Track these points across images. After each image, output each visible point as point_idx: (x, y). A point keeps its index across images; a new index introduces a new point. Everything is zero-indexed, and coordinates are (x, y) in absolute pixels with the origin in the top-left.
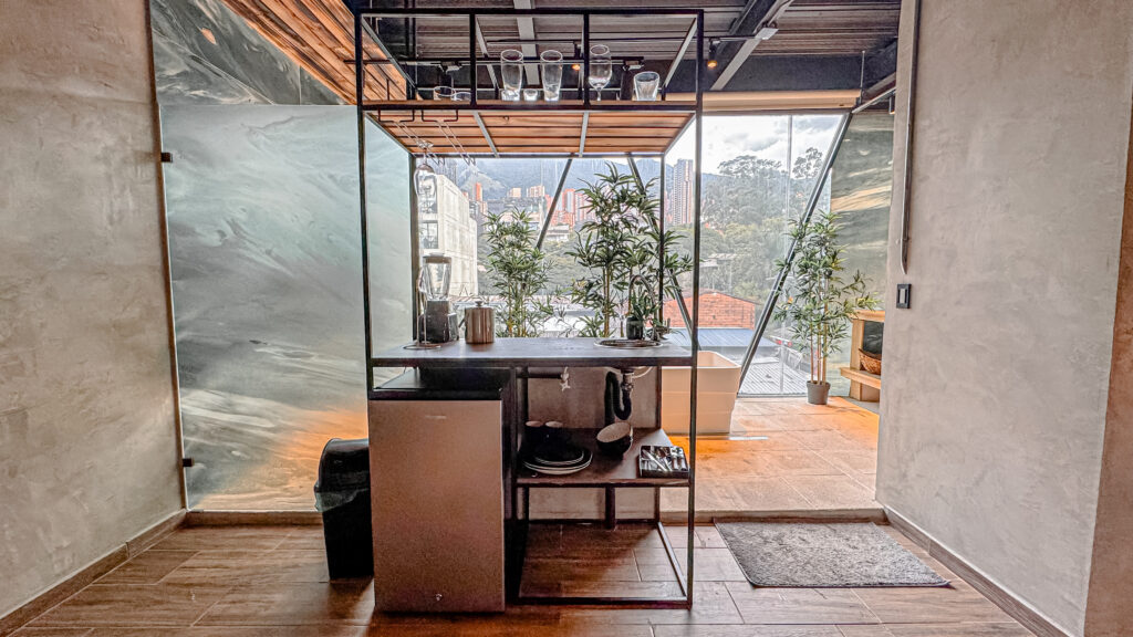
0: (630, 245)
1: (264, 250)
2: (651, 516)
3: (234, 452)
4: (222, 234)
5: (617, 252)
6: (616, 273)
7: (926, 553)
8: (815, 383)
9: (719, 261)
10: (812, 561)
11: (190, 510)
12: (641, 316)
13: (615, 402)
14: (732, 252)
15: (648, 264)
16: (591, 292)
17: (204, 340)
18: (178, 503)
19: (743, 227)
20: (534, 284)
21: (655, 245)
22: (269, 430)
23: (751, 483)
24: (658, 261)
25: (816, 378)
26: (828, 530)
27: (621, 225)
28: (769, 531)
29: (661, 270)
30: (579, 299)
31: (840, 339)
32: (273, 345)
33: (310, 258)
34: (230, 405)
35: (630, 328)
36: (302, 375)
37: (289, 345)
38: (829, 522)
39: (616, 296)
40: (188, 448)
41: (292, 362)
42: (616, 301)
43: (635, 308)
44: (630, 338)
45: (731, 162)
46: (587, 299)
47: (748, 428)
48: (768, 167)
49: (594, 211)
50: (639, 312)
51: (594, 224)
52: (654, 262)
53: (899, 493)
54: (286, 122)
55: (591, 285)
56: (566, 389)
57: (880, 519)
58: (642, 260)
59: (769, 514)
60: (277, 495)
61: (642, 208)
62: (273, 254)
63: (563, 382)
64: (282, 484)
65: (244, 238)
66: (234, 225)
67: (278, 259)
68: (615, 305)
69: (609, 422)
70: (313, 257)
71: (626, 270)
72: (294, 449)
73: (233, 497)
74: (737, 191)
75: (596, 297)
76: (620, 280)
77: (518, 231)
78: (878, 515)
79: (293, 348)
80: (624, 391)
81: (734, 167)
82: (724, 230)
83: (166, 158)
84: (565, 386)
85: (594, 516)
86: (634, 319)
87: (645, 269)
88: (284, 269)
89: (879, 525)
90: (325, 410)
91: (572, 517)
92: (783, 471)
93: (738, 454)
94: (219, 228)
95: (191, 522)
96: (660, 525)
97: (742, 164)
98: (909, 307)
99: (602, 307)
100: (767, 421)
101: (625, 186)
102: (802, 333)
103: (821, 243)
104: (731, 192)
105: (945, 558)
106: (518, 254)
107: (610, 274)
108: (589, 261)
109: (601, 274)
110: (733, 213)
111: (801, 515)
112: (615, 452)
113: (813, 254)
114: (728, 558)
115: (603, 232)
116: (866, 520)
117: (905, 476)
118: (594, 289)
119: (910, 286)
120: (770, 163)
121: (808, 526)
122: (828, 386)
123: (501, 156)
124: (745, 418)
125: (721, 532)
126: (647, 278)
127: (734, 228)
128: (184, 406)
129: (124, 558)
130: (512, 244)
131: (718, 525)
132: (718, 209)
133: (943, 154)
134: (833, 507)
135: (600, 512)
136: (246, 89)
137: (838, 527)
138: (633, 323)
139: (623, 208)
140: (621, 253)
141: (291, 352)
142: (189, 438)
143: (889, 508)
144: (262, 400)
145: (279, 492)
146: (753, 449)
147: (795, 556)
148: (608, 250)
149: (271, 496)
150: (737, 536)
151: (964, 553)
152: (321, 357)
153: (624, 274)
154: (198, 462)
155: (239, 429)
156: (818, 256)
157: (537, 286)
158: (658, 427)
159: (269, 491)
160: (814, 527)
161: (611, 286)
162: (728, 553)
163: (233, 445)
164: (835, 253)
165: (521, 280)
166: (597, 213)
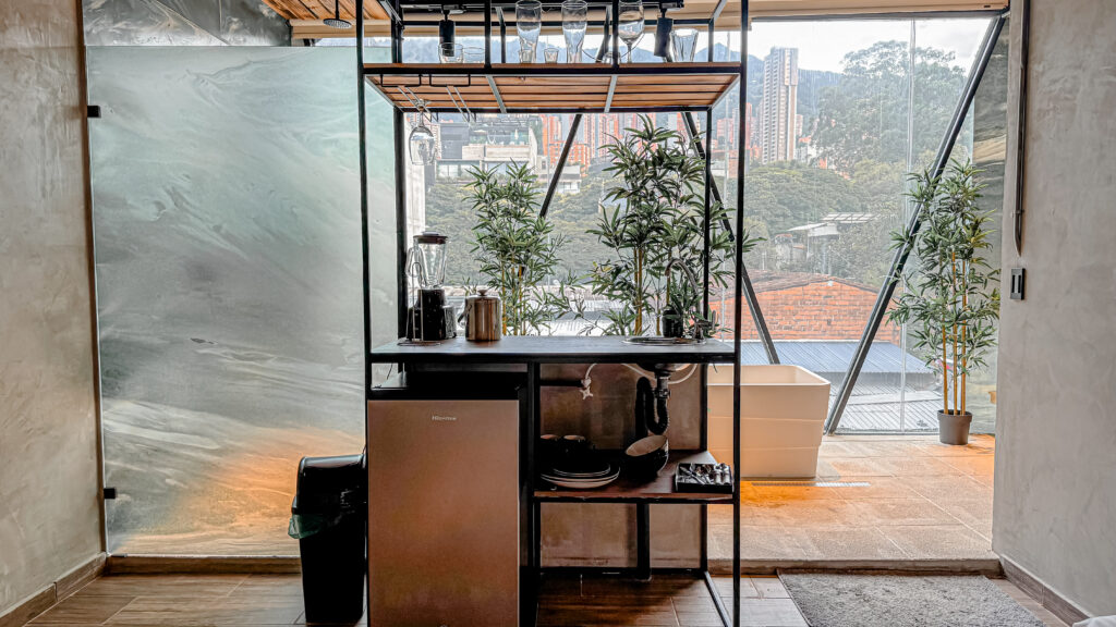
0: (668, 219)
1: (211, 226)
2: (697, 565)
3: (168, 481)
4: (160, 206)
5: (653, 228)
6: (651, 255)
7: (1040, 605)
8: (951, 413)
9: (841, 227)
10: (892, 610)
11: (110, 555)
12: (680, 309)
13: (648, 411)
14: (864, 209)
15: (691, 244)
16: (618, 280)
17: (135, 338)
18: (98, 546)
19: (886, 166)
20: (537, 267)
21: (699, 220)
22: (212, 452)
23: (833, 534)
24: (703, 239)
25: (951, 407)
26: (924, 583)
27: (658, 193)
28: (847, 582)
29: (706, 251)
30: (603, 288)
31: (985, 347)
32: (221, 346)
33: (268, 235)
34: (165, 420)
35: (668, 323)
36: (256, 383)
37: (242, 344)
38: (927, 575)
39: (653, 285)
40: (109, 475)
41: (244, 366)
42: (651, 290)
43: (674, 299)
44: (666, 335)
45: (865, 53)
46: (614, 289)
47: (842, 473)
48: (931, 62)
49: (623, 174)
50: (678, 303)
51: (623, 191)
52: (697, 241)
53: (1015, 536)
54: (239, 68)
55: (618, 270)
56: (588, 397)
57: (995, 573)
58: (683, 240)
59: (848, 565)
60: (221, 536)
61: (684, 172)
62: (223, 231)
63: (585, 389)
64: (227, 522)
65: (187, 211)
66: (175, 194)
67: (228, 237)
68: (649, 295)
69: (641, 435)
70: (274, 235)
71: (664, 251)
72: (244, 477)
73: (165, 537)
74: (873, 105)
75: (625, 285)
76: (656, 264)
77: (515, 194)
78: (993, 567)
79: (245, 349)
80: (658, 398)
81: (870, 62)
82: (852, 171)
83: (94, 112)
84: (587, 393)
85: (623, 564)
86: (672, 312)
87: (687, 250)
88: (234, 249)
89: (990, 578)
90: (284, 427)
91: (595, 564)
92: (879, 521)
93: (822, 502)
94: (157, 199)
95: (115, 568)
96: (708, 575)
97: (882, 56)
98: (1023, 298)
99: (633, 298)
100: (873, 464)
101: (663, 143)
102: (929, 339)
103: (957, 207)
104: (863, 106)
105: (1057, 607)
106: (517, 226)
107: (642, 256)
108: (616, 241)
109: (632, 256)
110: (868, 141)
111: (889, 566)
112: (647, 469)
113: (946, 224)
114: (791, 607)
115: (634, 202)
116: (976, 573)
117: (1021, 512)
118: (623, 275)
119: (1024, 270)
120: (933, 55)
121: (898, 579)
122: (969, 417)
123: (509, 111)
124: (842, 461)
125: (785, 583)
126: (689, 262)
127: (867, 167)
128: (107, 422)
129: (52, 602)
130: (507, 212)
131: (783, 577)
132: (842, 135)
133: (1054, 108)
134: (934, 557)
135: (630, 559)
136: (166, 12)
137: (937, 580)
138: (669, 317)
139: (660, 173)
140: (658, 229)
141: (242, 353)
142: (113, 463)
143: (1004, 557)
144: (205, 414)
145: (223, 532)
146: (844, 496)
147: (873, 606)
148: (640, 225)
149: (214, 537)
150: (805, 587)
151: (1075, 597)
152: (281, 360)
153: (660, 256)
154: (124, 492)
155: (175, 451)
156: (952, 226)
157: (541, 272)
158: (703, 448)
159: (210, 530)
160: (906, 579)
161: (644, 271)
162: (790, 602)
163: (167, 471)
164: (977, 223)
165: (519, 262)
166: (627, 177)
